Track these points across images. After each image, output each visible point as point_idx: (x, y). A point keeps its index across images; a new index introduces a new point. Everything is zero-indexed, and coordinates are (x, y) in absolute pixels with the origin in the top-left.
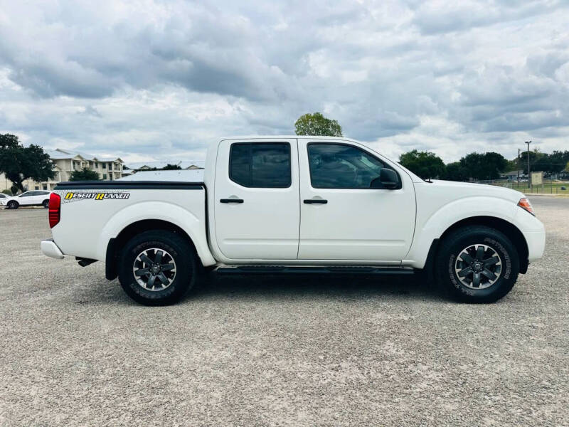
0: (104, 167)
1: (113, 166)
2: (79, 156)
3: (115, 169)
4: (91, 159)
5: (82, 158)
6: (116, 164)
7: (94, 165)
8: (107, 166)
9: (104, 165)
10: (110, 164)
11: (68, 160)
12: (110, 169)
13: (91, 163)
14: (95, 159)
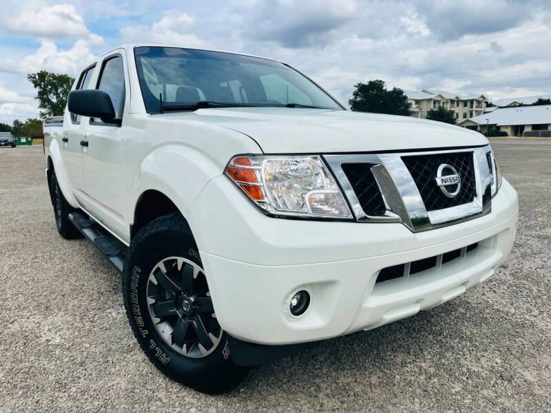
0: (465, 105)
1: (475, 104)
2: (440, 96)
3: (476, 107)
4: (453, 98)
5: (443, 98)
6: (479, 102)
7: (456, 104)
8: (469, 104)
9: (465, 103)
10: (472, 101)
11: (429, 100)
12: (472, 107)
13: (452, 101)
14: (457, 98)
